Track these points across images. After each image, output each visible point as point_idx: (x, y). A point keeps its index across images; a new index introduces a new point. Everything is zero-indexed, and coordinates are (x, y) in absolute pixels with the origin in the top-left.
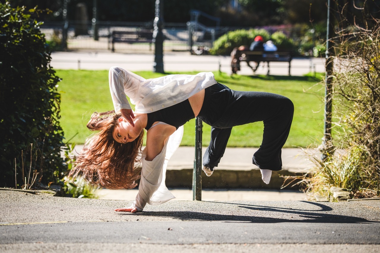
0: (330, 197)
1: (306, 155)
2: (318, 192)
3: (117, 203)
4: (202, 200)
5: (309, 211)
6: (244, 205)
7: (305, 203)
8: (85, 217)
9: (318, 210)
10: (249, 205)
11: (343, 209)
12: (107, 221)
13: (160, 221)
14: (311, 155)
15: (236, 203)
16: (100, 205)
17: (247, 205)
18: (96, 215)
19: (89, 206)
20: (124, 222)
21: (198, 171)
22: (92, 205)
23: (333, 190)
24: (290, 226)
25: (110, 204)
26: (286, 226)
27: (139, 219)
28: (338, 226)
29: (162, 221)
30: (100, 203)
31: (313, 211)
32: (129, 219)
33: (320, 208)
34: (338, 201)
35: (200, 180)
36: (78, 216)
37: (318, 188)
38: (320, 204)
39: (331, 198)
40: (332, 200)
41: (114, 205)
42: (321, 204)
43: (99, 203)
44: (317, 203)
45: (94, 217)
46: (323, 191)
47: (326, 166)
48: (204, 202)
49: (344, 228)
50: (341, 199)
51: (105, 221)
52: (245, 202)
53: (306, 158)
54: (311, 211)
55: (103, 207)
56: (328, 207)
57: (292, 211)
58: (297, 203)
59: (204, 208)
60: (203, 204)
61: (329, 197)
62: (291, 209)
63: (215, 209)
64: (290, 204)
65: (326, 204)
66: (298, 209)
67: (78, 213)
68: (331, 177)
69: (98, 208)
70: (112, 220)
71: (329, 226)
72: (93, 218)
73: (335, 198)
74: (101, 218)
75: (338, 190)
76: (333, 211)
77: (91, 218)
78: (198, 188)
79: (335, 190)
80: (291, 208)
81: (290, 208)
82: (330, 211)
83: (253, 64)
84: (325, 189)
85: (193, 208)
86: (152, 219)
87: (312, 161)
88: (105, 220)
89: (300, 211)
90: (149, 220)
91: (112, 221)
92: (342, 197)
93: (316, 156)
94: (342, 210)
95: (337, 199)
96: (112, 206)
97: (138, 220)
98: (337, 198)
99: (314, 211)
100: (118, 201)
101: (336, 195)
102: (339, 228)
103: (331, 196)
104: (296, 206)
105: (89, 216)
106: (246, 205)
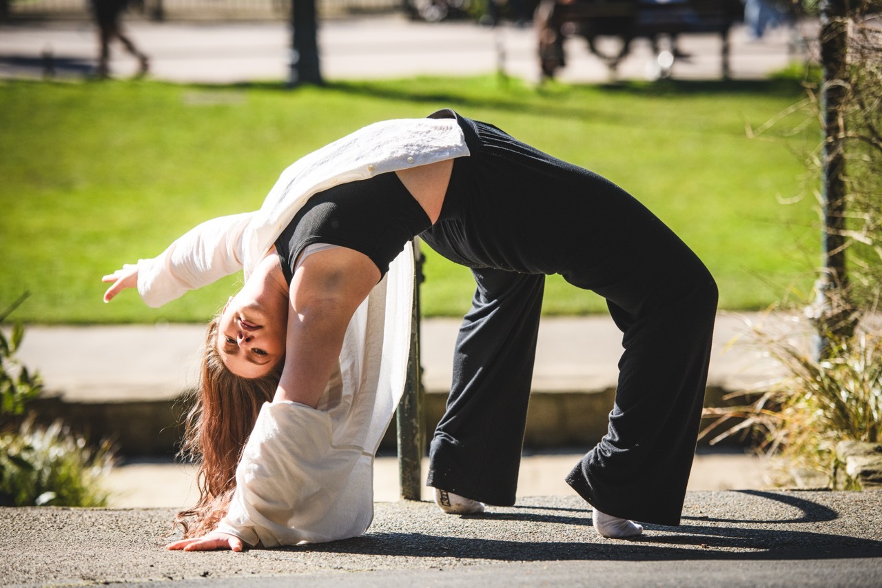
0: (838, 475)
1: (759, 340)
2: (802, 458)
3: (148, 520)
4: (422, 499)
5: (761, 522)
6: (557, 509)
7: (751, 497)
8: (33, 571)
9: (792, 517)
10: (571, 510)
11: (871, 512)
12: (104, 581)
13: (278, 575)
14: (776, 338)
15: (531, 505)
16: (92, 529)
17: (566, 510)
18: (71, 563)
19: (53, 534)
20: (160, 582)
21: (406, 407)
22: (67, 528)
23: (846, 450)
24: (689, 576)
25: (124, 523)
26: (676, 579)
27: (211, 571)
28: (846, 571)
29: (285, 574)
30: (93, 520)
31: (775, 522)
32: (178, 573)
33: (799, 513)
34: (863, 488)
35: (414, 436)
36: (10, 569)
37: (803, 447)
38: (798, 500)
39: (842, 479)
40: (842, 483)
41: (136, 527)
42: (804, 498)
43: (88, 522)
44: (792, 495)
45: (64, 572)
46: (820, 452)
47: (823, 374)
48: (427, 504)
49: (865, 580)
50: (873, 480)
51: (98, 583)
52: (560, 501)
53: (760, 349)
54: (768, 522)
55: (102, 535)
56: (825, 509)
57: (708, 524)
58: (727, 499)
59: (426, 524)
60: (424, 510)
61: (835, 474)
62: (705, 519)
63: (460, 528)
64: (702, 503)
65: (819, 499)
66: (727, 518)
67: (14, 560)
68: (841, 406)
69: (82, 538)
70: (123, 577)
71: (817, 575)
72: (59, 575)
73: (853, 477)
74: (84, 572)
75: (862, 452)
76: (842, 520)
77: (52, 576)
78: (406, 459)
79: (852, 451)
80: (705, 515)
81: (700, 515)
82: (831, 522)
83: (610, 46)
84: (825, 445)
85: (390, 525)
86: (251, 571)
87: (781, 359)
88: (98, 581)
89: (734, 525)
90: (243, 572)
91: (122, 580)
92: (874, 472)
93: (793, 343)
94: (870, 518)
95: (859, 479)
96: (131, 529)
97: (205, 574)
98: (857, 477)
99: (779, 522)
100: (151, 513)
101: (853, 467)
102: (848, 580)
103: (839, 470)
104: (722, 510)
105: (46, 567)
106: (562, 509)
